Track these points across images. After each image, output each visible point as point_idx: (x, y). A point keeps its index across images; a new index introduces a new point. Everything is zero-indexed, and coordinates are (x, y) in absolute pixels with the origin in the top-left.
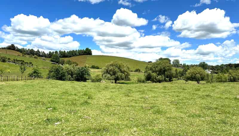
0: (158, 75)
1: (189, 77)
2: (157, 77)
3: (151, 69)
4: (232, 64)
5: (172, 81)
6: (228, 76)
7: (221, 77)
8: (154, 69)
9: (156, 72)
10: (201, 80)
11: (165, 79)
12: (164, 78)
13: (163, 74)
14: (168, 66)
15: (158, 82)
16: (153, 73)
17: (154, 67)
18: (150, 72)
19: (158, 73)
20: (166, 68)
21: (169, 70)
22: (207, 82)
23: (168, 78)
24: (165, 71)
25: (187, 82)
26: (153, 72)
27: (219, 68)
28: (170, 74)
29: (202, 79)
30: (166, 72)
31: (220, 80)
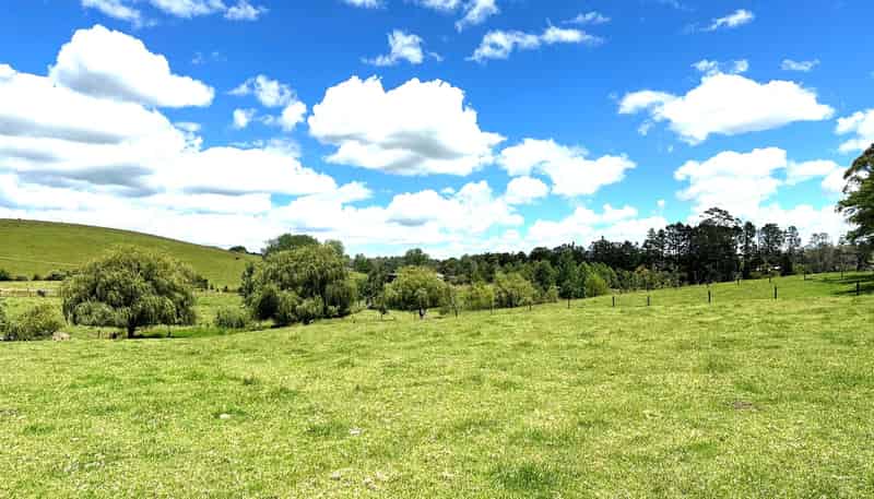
0: (303, 296)
1: (396, 299)
2: (300, 303)
3: (275, 277)
4: (492, 255)
5: (348, 313)
6: (494, 290)
7: (477, 293)
8: (286, 276)
9: (293, 285)
10: (431, 307)
11: (325, 309)
12: (320, 306)
13: (317, 293)
14: (334, 266)
15: (300, 320)
16: (285, 292)
17: (288, 270)
18: (274, 286)
19: (300, 289)
20: (329, 272)
21: (337, 278)
22: (441, 313)
23: (334, 304)
24: (324, 282)
25: (385, 317)
26: (283, 289)
27: (459, 265)
28: (341, 292)
29: (434, 303)
30: (328, 287)
31: (475, 302)
